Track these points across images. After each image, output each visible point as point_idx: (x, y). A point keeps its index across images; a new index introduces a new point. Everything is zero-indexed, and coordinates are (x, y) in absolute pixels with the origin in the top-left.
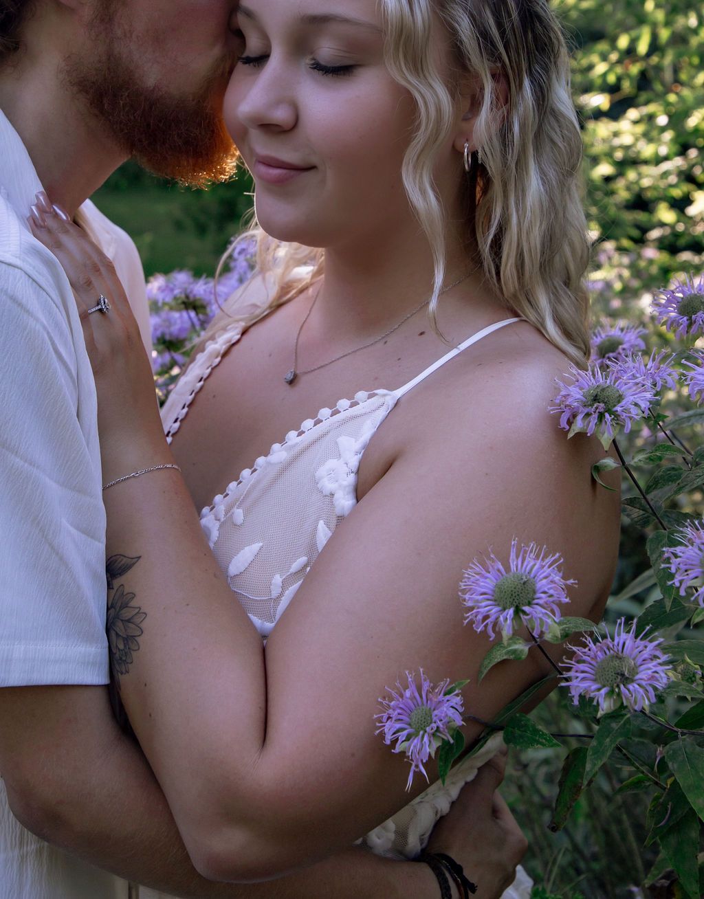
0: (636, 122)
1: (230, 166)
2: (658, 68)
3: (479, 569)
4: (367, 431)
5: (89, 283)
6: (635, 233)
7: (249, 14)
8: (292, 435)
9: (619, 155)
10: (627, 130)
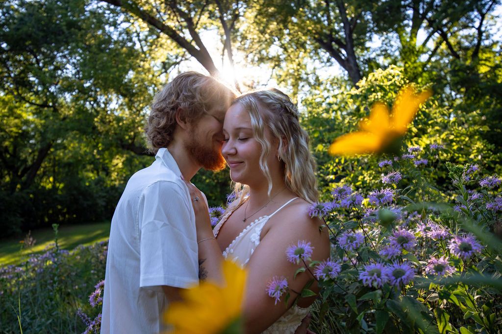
4: (262, 225)
7: (225, 130)
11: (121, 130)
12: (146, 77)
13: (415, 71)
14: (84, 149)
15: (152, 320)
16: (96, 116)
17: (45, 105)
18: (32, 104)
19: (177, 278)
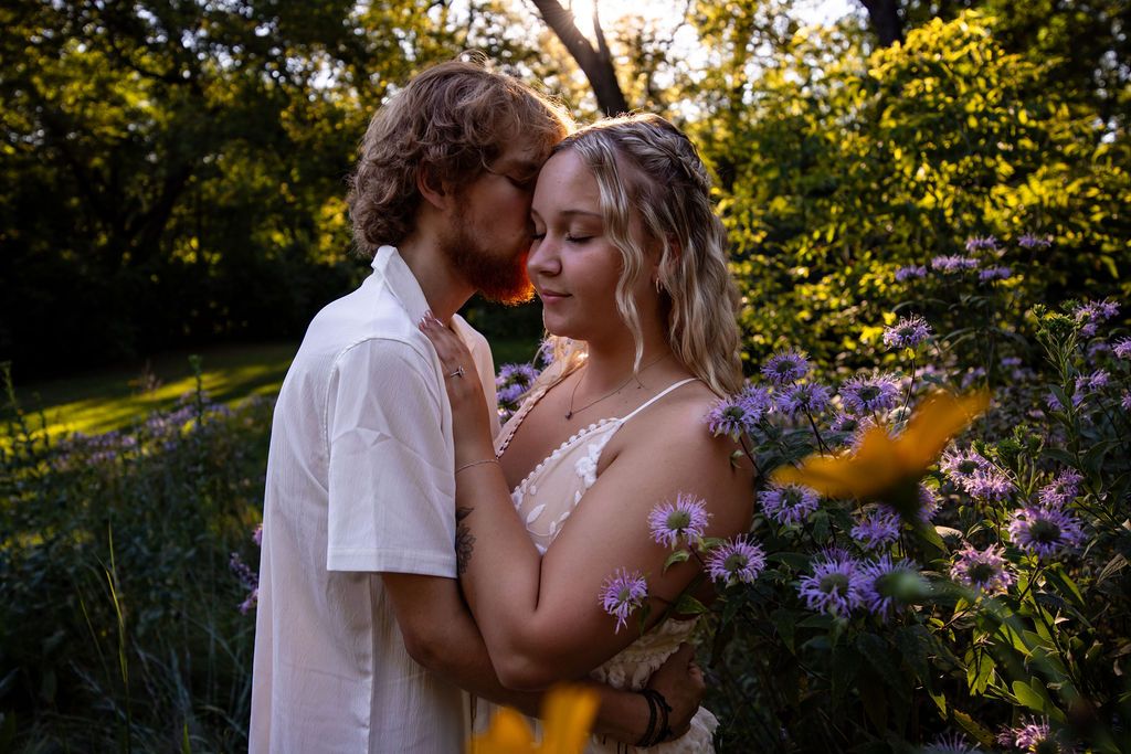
0: (826, 285)
1: (530, 295)
2: (839, 250)
3: (659, 508)
4: (604, 440)
5: (453, 359)
6: (827, 355)
7: (536, 212)
8: (564, 445)
9: (817, 306)
10: (822, 290)
11: (339, 139)
12: (395, 18)
13: (1034, 12)
14: (261, 180)
15: (357, 629)
16: (284, 107)
17: (173, 77)
18: (144, 73)
19: (407, 553)
